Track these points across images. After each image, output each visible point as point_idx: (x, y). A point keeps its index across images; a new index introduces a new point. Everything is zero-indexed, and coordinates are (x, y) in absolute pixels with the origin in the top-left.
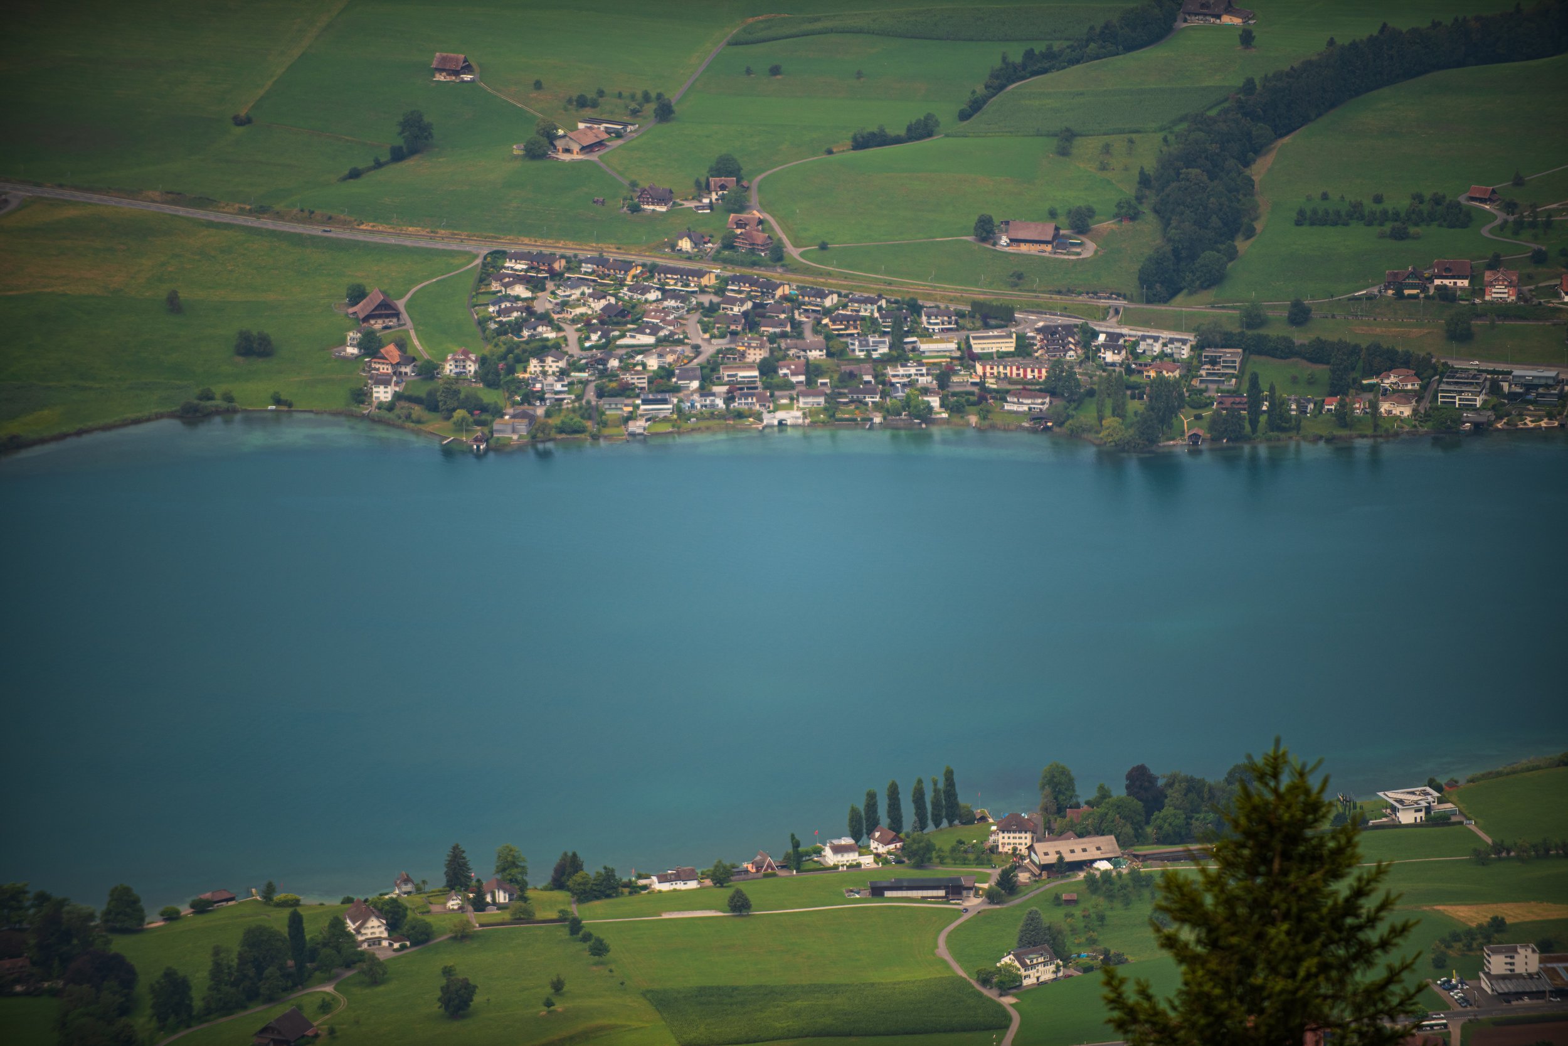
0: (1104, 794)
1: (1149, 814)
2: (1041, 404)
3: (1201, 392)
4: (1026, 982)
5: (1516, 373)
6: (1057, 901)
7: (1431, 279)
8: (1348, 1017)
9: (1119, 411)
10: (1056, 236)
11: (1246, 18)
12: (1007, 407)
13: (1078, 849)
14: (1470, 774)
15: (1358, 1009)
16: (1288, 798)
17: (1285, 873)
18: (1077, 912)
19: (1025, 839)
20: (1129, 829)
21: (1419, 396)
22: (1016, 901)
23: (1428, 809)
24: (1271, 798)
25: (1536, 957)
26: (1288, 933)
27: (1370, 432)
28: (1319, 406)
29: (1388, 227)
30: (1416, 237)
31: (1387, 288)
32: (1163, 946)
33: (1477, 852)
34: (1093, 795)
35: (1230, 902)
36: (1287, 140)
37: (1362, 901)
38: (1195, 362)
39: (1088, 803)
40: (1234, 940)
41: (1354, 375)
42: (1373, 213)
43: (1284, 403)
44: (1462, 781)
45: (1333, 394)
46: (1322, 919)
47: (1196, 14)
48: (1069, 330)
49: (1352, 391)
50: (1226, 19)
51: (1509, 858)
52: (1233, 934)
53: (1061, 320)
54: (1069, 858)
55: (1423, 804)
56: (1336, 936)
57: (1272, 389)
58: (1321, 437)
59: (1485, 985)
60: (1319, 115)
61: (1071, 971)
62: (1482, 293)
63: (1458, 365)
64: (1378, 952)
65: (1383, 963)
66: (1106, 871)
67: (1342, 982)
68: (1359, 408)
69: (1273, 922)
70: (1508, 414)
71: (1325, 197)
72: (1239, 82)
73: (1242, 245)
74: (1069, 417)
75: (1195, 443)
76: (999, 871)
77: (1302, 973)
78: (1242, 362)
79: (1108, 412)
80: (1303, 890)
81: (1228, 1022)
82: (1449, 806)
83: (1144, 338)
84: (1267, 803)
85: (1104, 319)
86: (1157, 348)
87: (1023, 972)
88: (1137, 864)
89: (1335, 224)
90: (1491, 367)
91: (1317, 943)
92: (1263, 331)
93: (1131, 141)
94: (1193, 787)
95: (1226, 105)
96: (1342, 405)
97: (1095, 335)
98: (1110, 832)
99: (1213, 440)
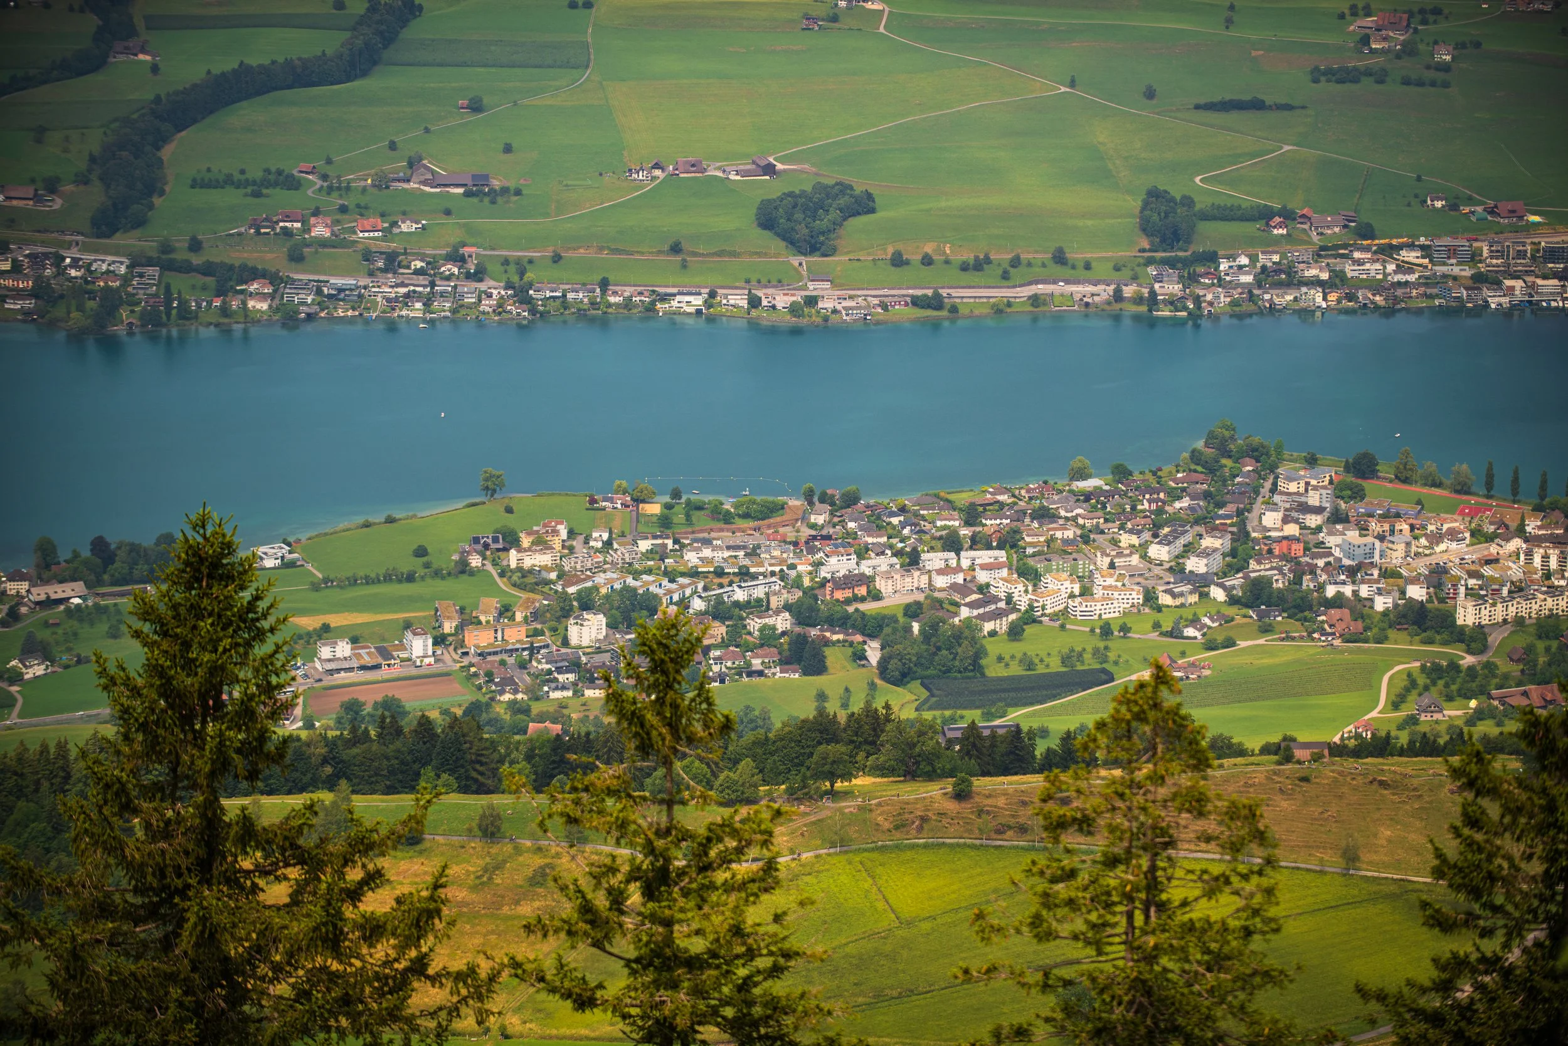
0: (76, 555)
1: (105, 567)
2: (29, 304)
3: (134, 295)
4: (26, 677)
5: (332, 281)
6: (46, 625)
7: (277, 223)
8: (250, 675)
9: (80, 308)
10: (36, 195)
11: (154, 56)
12: (6, 306)
13: (59, 591)
14: (308, 535)
15: (257, 670)
16: (211, 539)
17: (210, 587)
18: (60, 631)
19: (24, 586)
20: (92, 577)
21: (272, 296)
22: (19, 626)
23: (283, 558)
24: (200, 540)
25: (349, 646)
26: (212, 625)
27: (242, 320)
28: (210, 303)
29: (249, 190)
30: (267, 196)
31: (250, 228)
32: (133, 636)
33: (313, 584)
34: (69, 556)
35: (175, 607)
36: (183, 133)
37: (259, 603)
38: (129, 276)
39: (65, 561)
40: (179, 630)
41: (232, 283)
42: (239, 180)
43: (187, 302)
44: (303, 539)
45: (218, 296)
46: (234, 616)
47: (122, 53)
48: (46, 256)
49: (230, 294)
50: (141, 57)
51: (332, 586)
52: (178, 627)
53: (40, 250)
54: (54, 596)
55: (280, 554)
56: (243, 625)
57: (179, 293)
58: (211, 324)
59: (318, 665)
60: (203, 118)
61: (56, 669)
62: (309, 231)
63: (296, 277)
64: (269, 634)
65: (271, 641)
66: (78, 605)
67: (246, 654)
68: (235, 304)
69: (202, 618)
70: (327, 308)
71: (209, 170)
72: (151, 97)
73: (157, 201)
74: (48, 312)
75: (131, 328)
76: (7, 606)
77: (221, 649)
78: (160, 276)
79: (73, 308)
80: (222, 598)
81: (174, 682)
82: (296, 555)
83: (95, 261)
84: (199, 544)
85: (69, 249)
86: (104, 267)
87: (24, 670)
88: (98, 600)
89: (215, 187)
90: (316, 278)
91: (231, 630)
92: (172, 256)
93: (83, 134)
94: (134, 549)
95: (143, 111)
96: (224, 303)
97: (64, 259)
98: (80, 580)
99: (143, 326)
